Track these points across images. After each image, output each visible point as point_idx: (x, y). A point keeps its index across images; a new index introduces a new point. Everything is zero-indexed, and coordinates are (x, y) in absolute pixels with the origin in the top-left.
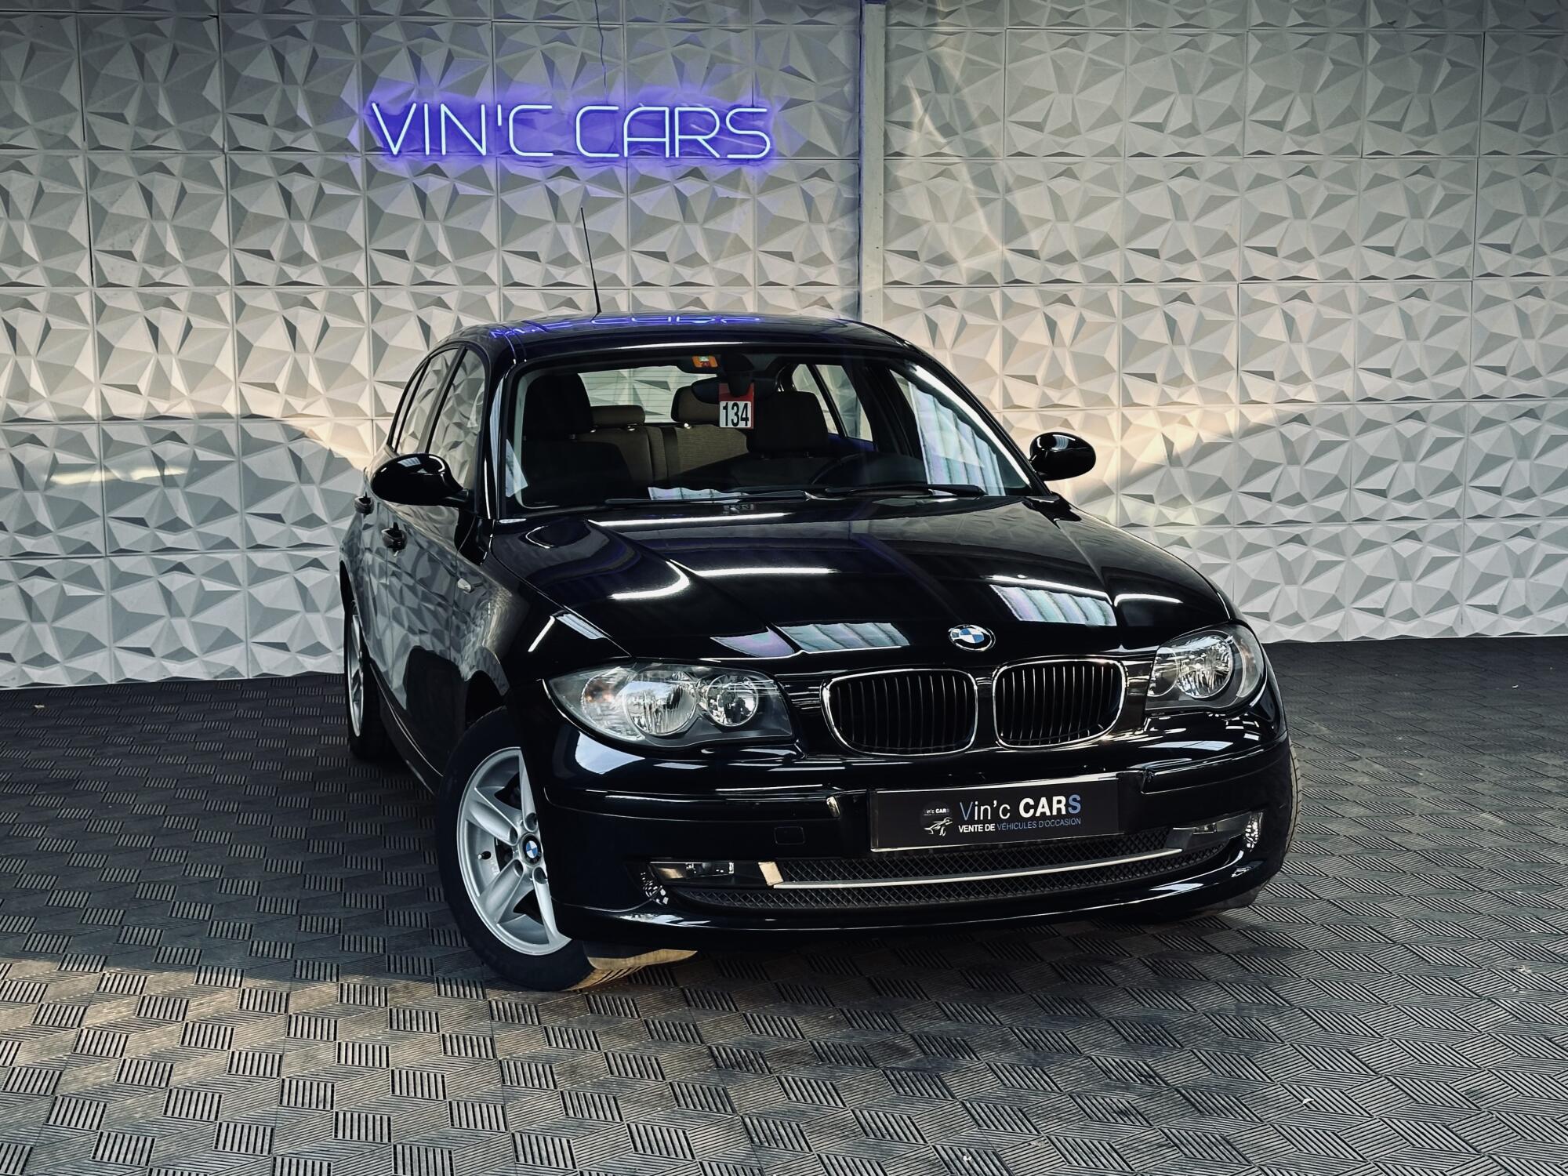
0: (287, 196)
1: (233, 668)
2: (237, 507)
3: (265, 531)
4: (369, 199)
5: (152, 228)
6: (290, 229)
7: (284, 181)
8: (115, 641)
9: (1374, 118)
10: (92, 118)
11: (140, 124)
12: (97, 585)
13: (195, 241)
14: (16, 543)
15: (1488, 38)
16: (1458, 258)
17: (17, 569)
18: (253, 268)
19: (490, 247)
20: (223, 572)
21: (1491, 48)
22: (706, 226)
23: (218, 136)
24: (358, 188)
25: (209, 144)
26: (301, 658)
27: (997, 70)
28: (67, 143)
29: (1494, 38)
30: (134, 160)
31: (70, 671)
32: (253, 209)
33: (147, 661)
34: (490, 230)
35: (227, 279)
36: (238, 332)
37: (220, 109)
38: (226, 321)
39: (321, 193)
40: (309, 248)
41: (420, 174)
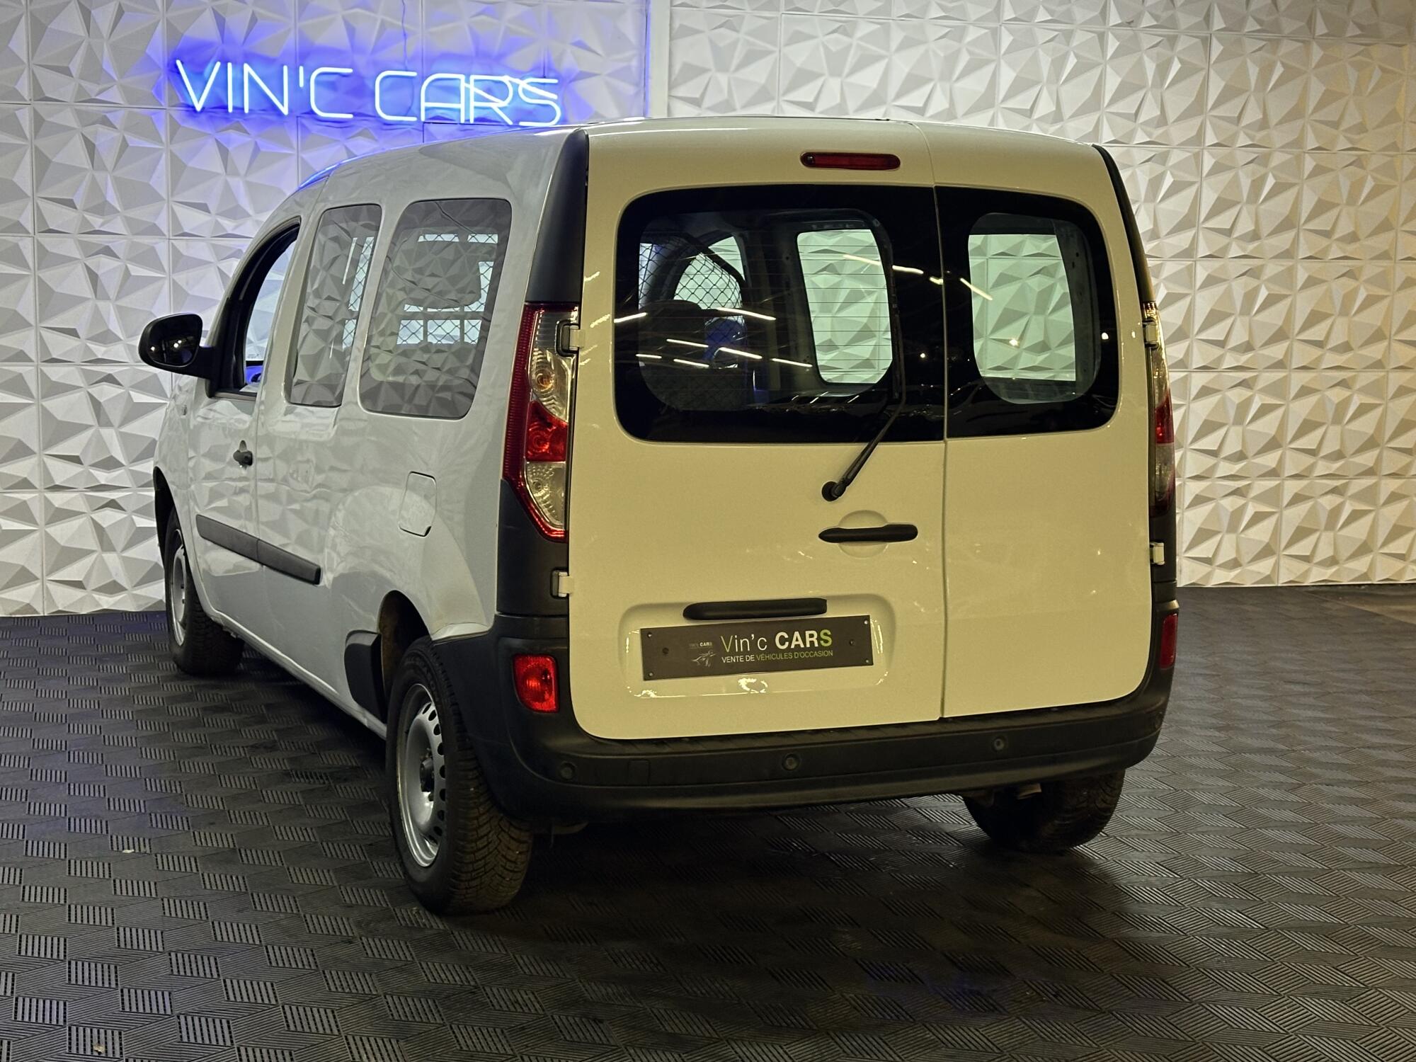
0: (91, 148)
1: (29, 604)
2: (35, 447)
3: (62, 472)
4: (172, 152)
6: (93, 179)
7: (88, 131)
9: (1113, 109)
15: (1215, 41)
16: (1183, 240)
18: (57, 216)
20: (20, 512)
21: (1217, 48)
23: (24, 88)
24: (161, 142)
25: (14, 95)
26: (96, 596)
27: (771, 52)
29: (1219, 40)
32: (57, 159)
35: (29, 227)
36: (39, 277)
37: (25, 60)
38: (26, 266)
39: (125, 144)
40: (112, 198)
41: (223, 130)
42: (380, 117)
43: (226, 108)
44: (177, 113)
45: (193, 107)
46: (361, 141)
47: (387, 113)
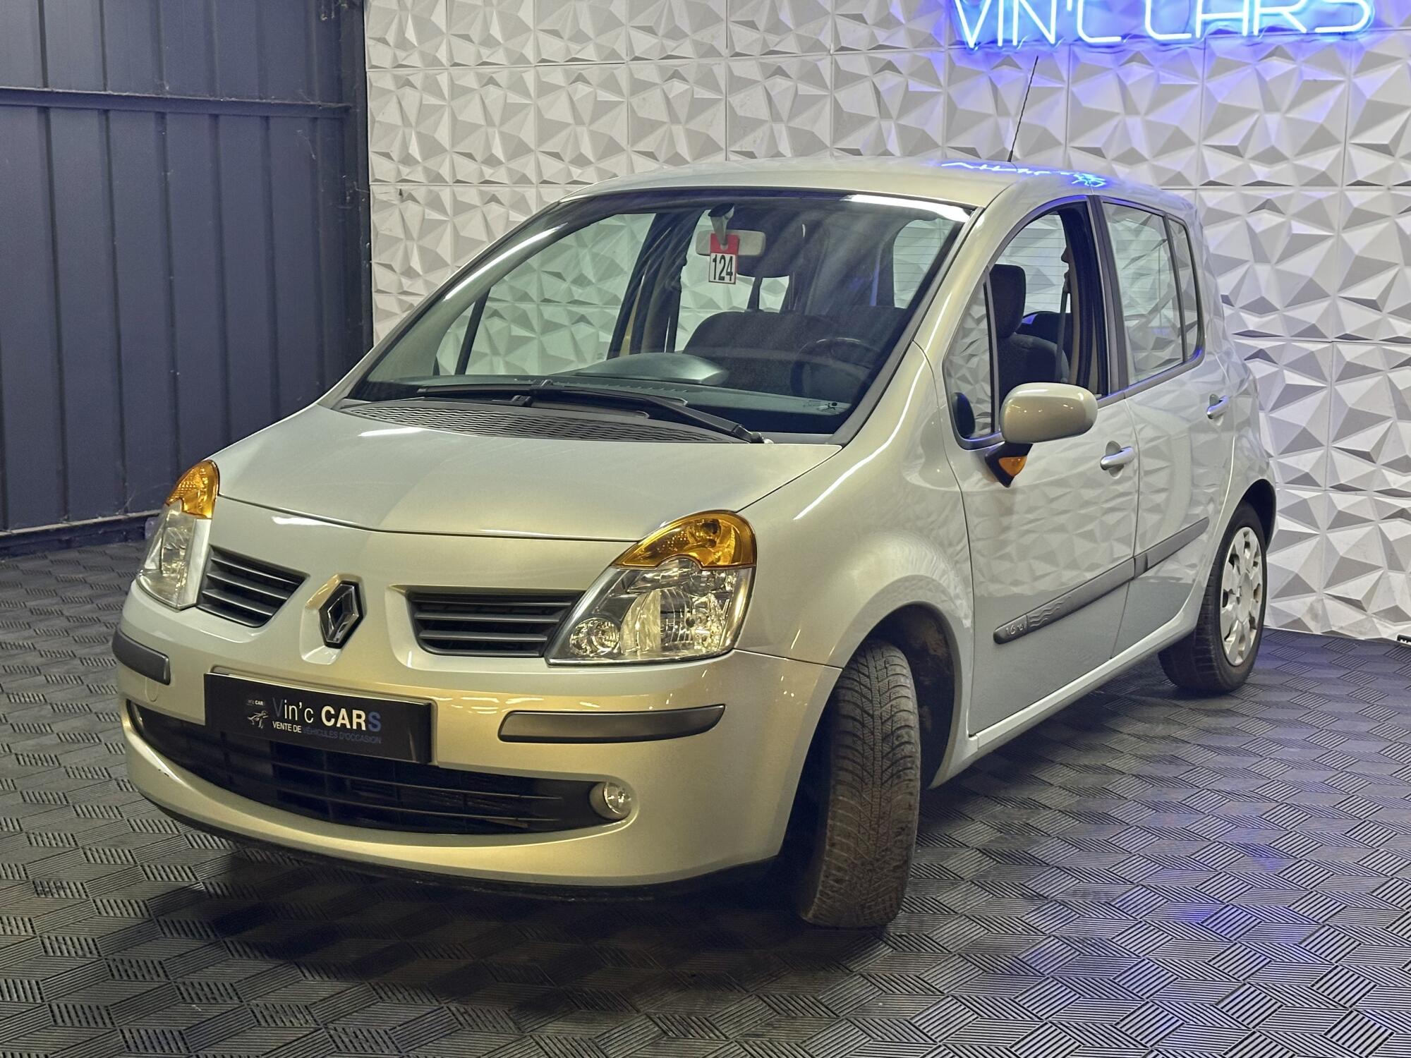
0: (878, 94)
4: (949, 97)
5: (772, 130)
6: (880, 126)
10: (733, 27)
11: (768, 31)
19: (1057, 143)
22: (1290, 115)
23: (827, 39)
24: (939, 85)
25: (818, 46)
28: (712, 52)
30: (762, 64)
32: (849, 109)
34: (1057, 125)
37: (830, 11)
40: (894, 146)
41: (996, 67)
42: (1150, 37)
43: (995, 42)
44: (955, 52)
45: (967, 43)
46: (1135, 66)
47: (1161, 33)
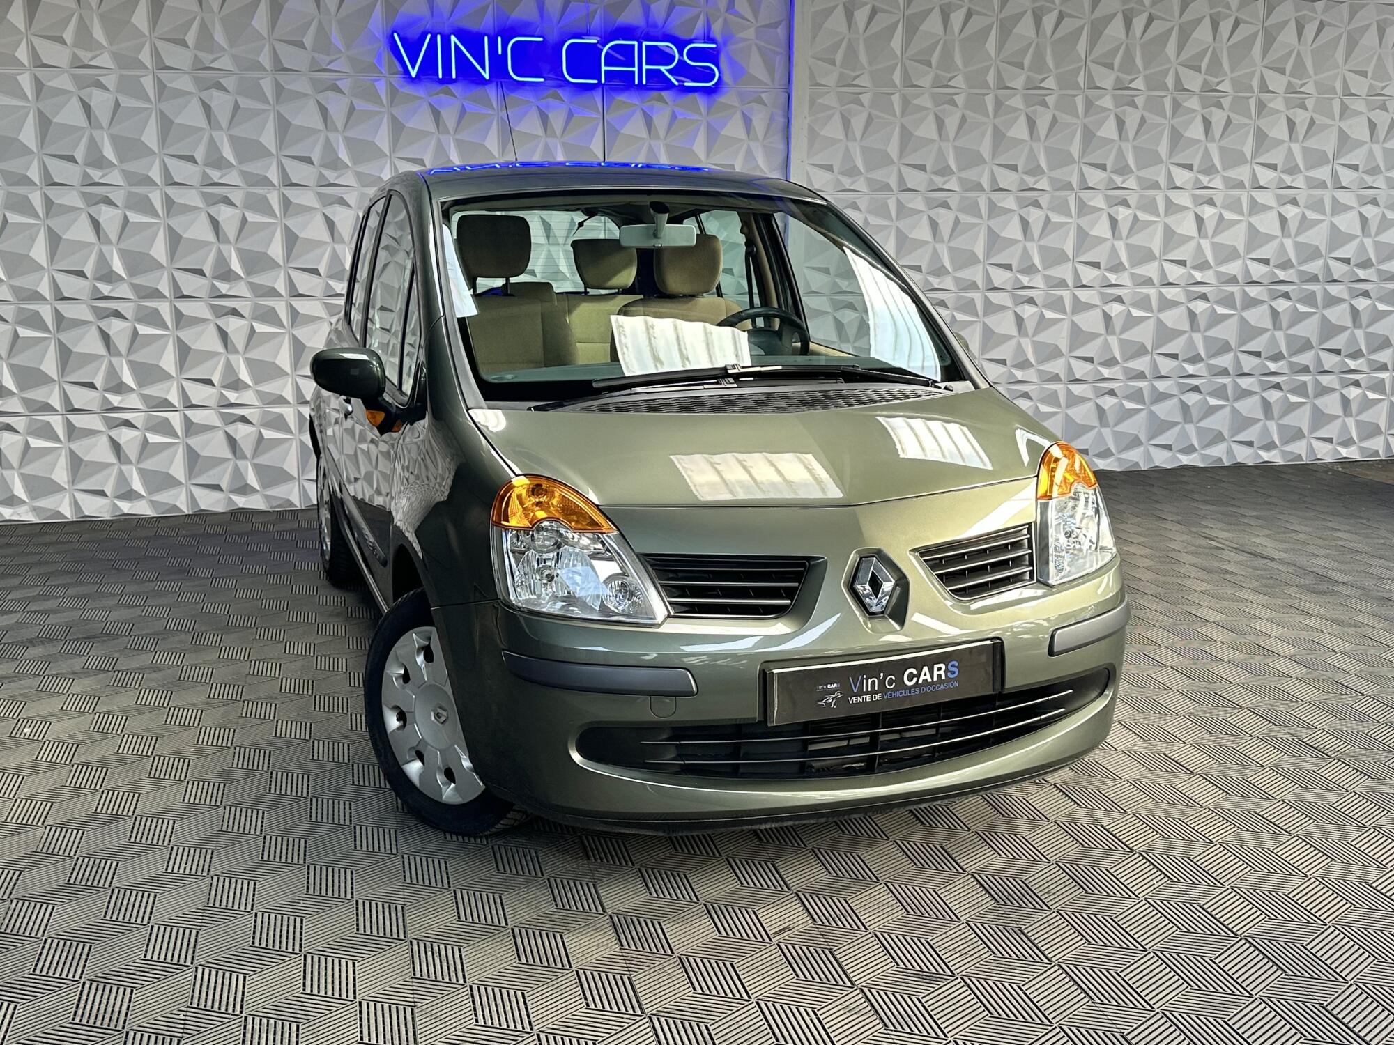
1: (289, 499)
4: (393, 116)
5: (211, 137)
7: (322, 98)
8: (190, 479)
10: (159, 44)
11: (199, 48)
12: (173, 433)
13: (249, 149)
14: (105, 400)
16: (1239, 173)
17: (106, 419)
18: (298, 172)
20: (278, 423)
22: (667, 143)
23: (265, 59)
24: (383, 105)
25: (258, 66)
28: (137, 64)
30: (195, 79)
31: (153, 504)
32: (296, 121)
33: (216, 495)
34: (492, 142)
35: (275, 181)
36: (286, 226)
37: (266, 36)
38: (275, 216)
39: (352, 109)
40: (344, 155)
41: (435, 94)
43: (437, 75)
44: (397, 79)
46: (551, 101)
47: (574, 77)
